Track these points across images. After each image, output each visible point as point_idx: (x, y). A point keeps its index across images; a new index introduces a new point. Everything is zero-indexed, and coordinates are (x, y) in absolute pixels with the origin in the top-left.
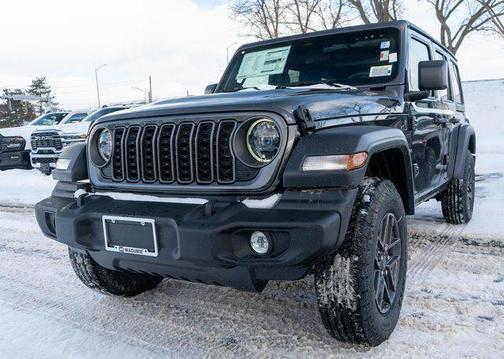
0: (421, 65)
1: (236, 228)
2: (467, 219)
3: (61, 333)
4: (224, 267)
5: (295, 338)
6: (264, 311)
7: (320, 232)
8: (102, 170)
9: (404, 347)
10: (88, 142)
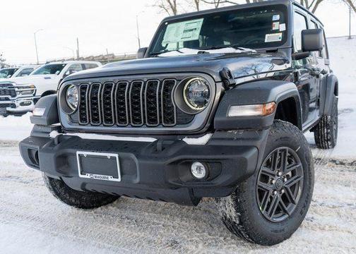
0: (303, 33)
1: (182, 160)
2: (333, 145)
3: (43, 241)
4: (171, 188)
5: (222, 238)
6: (195, 219)
7: (245, 162)
8: (70, 116)
9: (304, 243)
10: (58, 95)
